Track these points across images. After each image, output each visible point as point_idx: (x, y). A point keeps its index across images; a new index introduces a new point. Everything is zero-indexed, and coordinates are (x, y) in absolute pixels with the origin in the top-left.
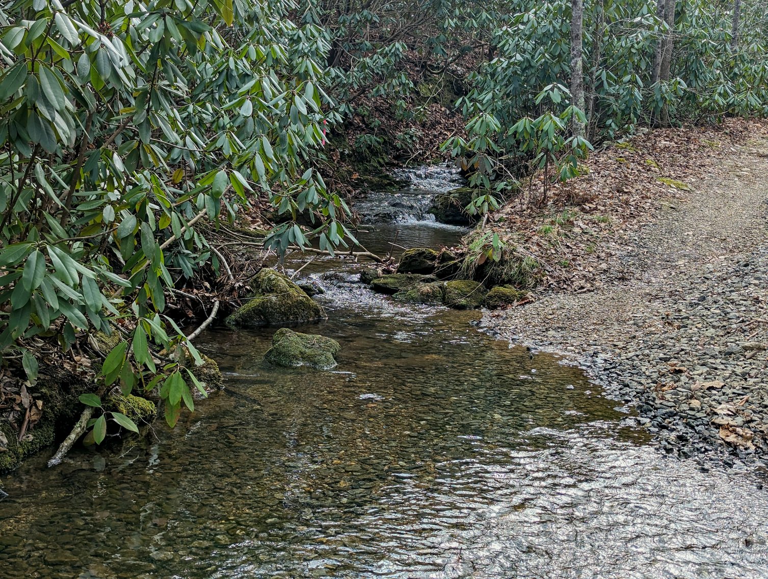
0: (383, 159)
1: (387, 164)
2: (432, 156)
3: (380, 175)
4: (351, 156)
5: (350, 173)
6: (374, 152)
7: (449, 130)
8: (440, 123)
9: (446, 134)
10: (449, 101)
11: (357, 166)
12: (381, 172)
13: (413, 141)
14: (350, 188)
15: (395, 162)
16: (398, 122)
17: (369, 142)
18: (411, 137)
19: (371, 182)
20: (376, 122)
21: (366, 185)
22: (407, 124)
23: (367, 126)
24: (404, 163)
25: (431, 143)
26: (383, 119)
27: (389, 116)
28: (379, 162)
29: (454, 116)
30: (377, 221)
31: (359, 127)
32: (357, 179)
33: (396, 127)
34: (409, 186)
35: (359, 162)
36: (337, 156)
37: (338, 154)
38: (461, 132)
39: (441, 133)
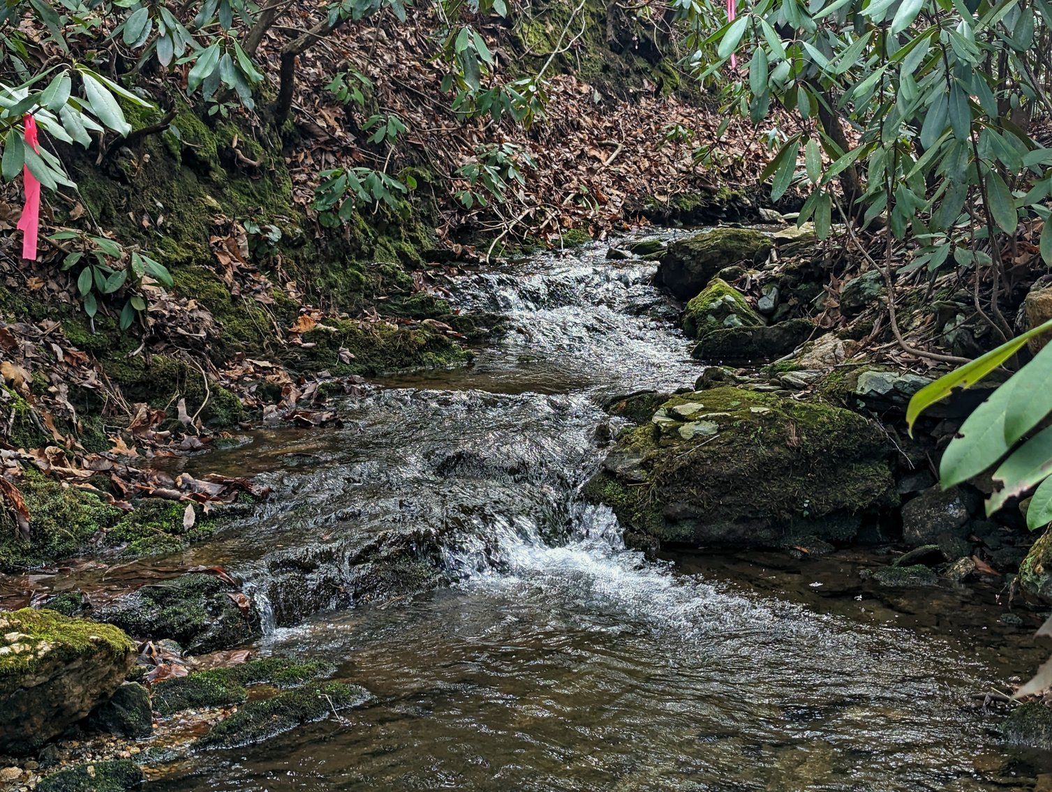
0: (415, 241)
1: (428, 256)
2: (561, 221)
3: (406, 301)
4: (301, 243)
5: (287, 312)
6: (384, 224)
7: (603, 147)
8: (578, 127)
9: (595, 159)
10: (598, 68)
11: (323, 274)
12: (409, 289)
13: (508, 180)
14: (283, 377)
15: (457, 248)
16: (464, 124)
17: (363, 195)
18: (504, 168)
19: (364, 344)
20: (394, 124)
21: (346, 353)
22: (490, 131)
23: (361, 136)
24: (482, 249)
25: (559, 183)
26: (418, 116)
27: (437, 108)
28: (402, 255)
29: (613, 109)
30: (365, 586)
31: (334, 141)
32: (315, 335)
33: (458, 140)
34: (501, 334)
35: (330, 260)
36: (236, 250)
37: (243, 242)
38: (635, 152)
39: (582, 155)
